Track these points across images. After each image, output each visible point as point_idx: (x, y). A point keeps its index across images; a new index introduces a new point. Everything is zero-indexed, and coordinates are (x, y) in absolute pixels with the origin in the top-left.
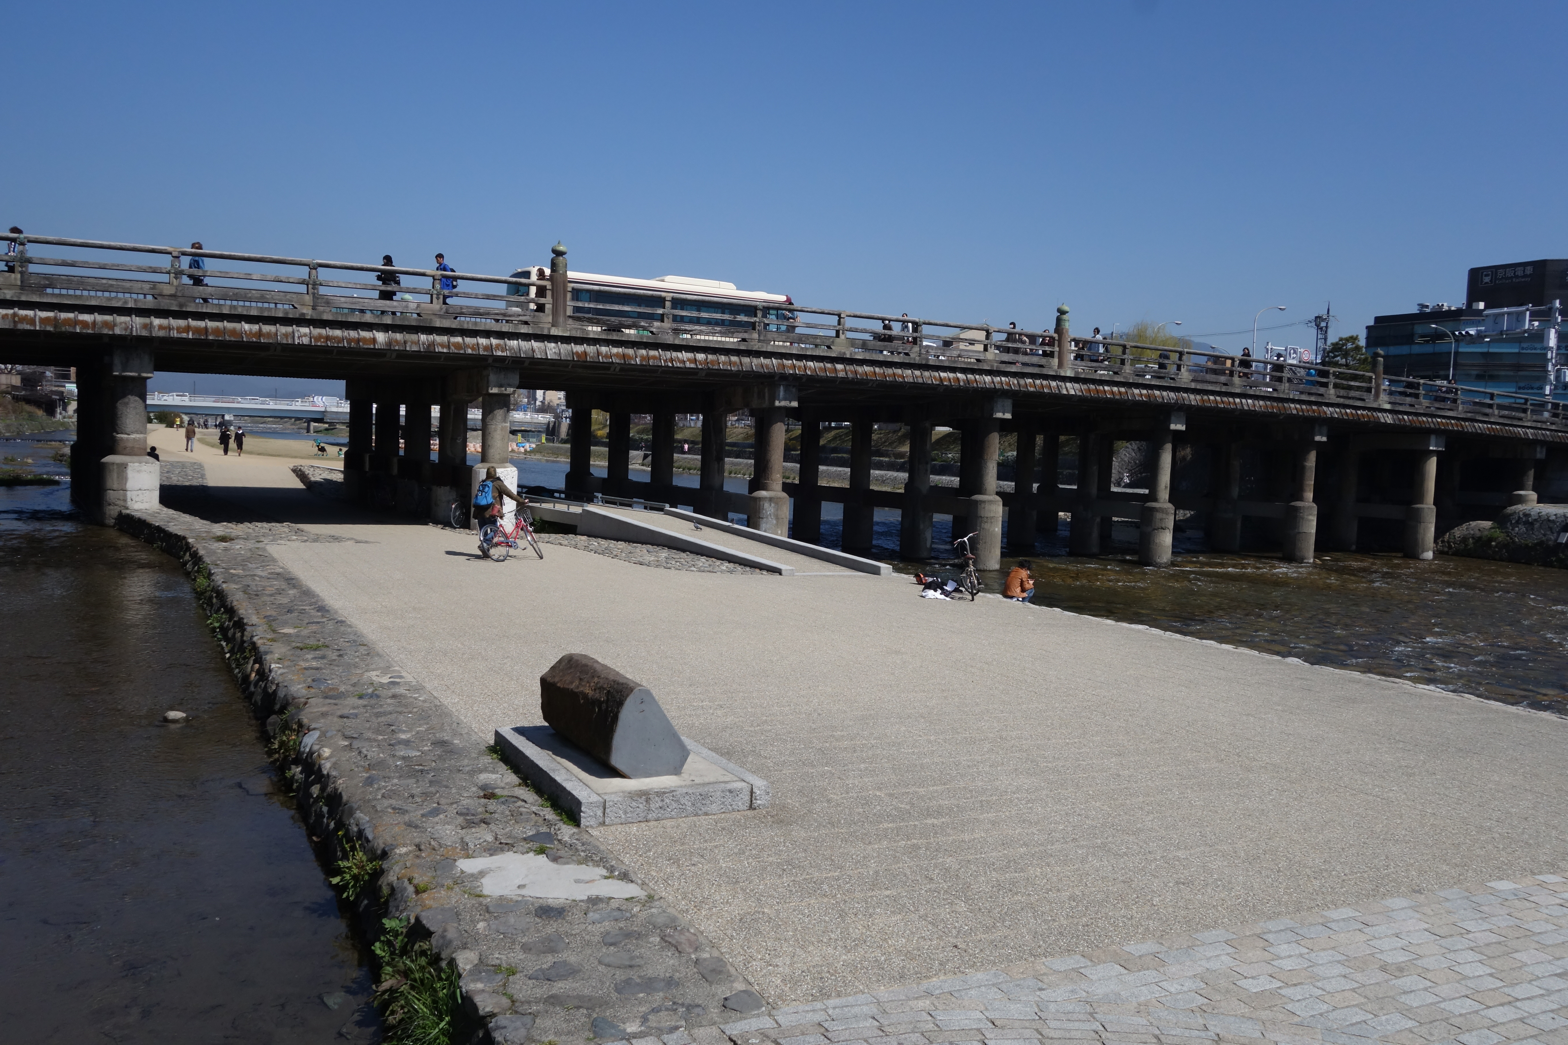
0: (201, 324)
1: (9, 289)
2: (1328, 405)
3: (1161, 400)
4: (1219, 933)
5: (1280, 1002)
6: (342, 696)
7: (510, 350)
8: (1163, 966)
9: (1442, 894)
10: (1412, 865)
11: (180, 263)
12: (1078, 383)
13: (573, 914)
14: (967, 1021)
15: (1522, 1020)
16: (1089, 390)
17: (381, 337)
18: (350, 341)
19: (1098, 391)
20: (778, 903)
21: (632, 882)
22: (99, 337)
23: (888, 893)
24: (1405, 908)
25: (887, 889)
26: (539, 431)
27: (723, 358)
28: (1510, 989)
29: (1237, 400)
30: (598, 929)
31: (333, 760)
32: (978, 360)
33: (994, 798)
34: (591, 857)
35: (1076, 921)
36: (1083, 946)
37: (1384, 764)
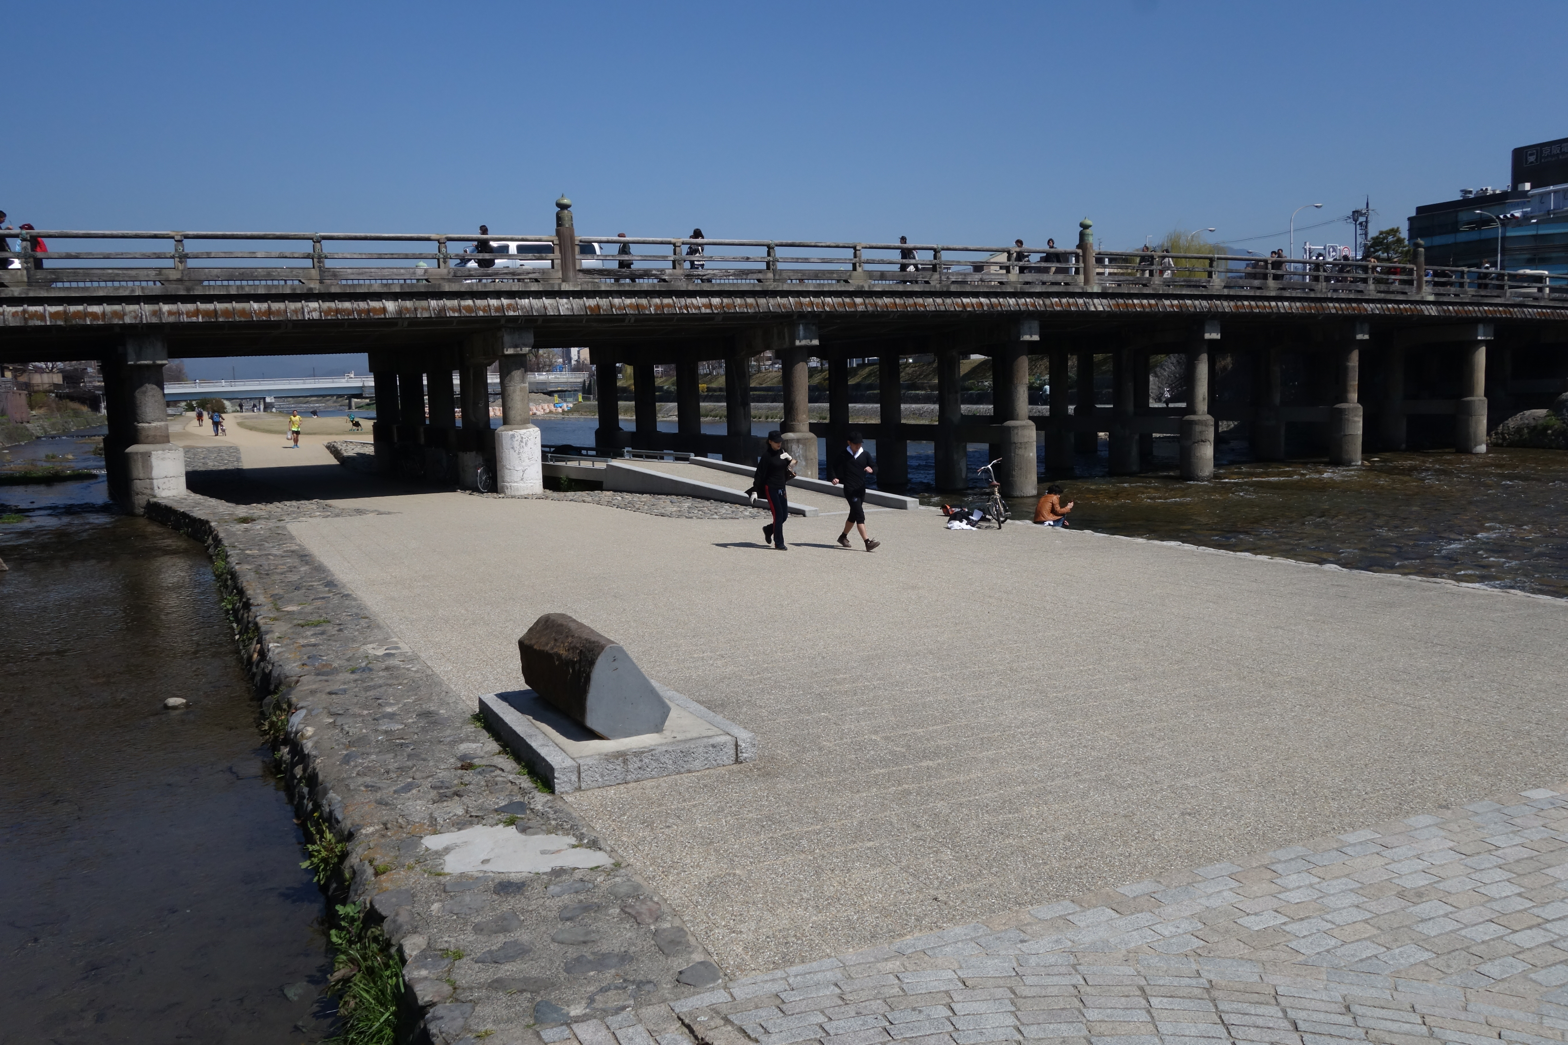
0: (210, 307)
1: (18, 286)
2: (1368, 301)
3: (1193, 310)
4: (1224, 867)
5: (1284, 939)
6: (335, 671)
7: (522, 309)
8: (1159, 907)
9: (1471, 808)
10: (1440, 778)
11: (183, 246)
12: (1106, 298)
13: (533, 888)
14: (936, 983)
15: (1551, 944)
16: (1118, 305)
17: (391, 306)
18: (360, 312)
19: (1127, 305)
20: (751, 863)
21: (600, 849)
22: (111, 327)
23: (871, 844)
24: (1430, 826)
25: (869, 840)
26: (576, 391)
27: (738, 301)
28: (1541, 909)
29: (1273, 304)
30: (554, 904)
31: (315, 739)
32: (1001, 283)
33: (996, 734)
34: (562, 825)
35: (1069, 862)
36: (1074, 889)
37: (1418, 670)
